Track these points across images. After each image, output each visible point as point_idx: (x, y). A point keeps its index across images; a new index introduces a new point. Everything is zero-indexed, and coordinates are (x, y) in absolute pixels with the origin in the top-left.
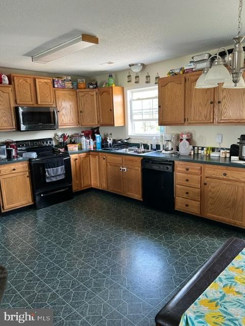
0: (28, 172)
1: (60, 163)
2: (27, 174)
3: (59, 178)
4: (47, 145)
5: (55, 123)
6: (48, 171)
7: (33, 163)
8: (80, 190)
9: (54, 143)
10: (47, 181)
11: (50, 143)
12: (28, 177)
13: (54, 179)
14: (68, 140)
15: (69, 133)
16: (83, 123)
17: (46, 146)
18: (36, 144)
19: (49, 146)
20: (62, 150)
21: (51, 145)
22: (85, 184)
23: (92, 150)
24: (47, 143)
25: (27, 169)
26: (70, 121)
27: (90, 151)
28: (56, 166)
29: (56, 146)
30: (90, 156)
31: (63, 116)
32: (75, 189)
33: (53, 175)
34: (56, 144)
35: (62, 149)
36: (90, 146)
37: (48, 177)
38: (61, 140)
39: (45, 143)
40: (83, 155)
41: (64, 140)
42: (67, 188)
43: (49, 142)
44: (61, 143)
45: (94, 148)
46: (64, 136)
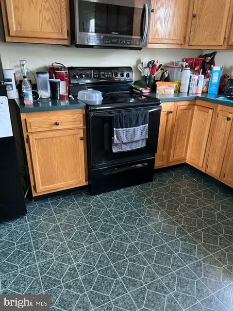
0: (82, 130)
1: (141, 119)
2: (81, 134)
3: (135, 147)
4: (122, 79)
5: (142, 35)
6: (117, 132)
7: (92, 114)
8: (165, 166)
9: (134, 77)
10: (114, 151)
11: (128, 75)
12: (81, 139)
13: (126, 148)
14: (158, 74)
15: (161, 60)
16: (194, 40)
17: (119, 82)
18: (104, 75)
19: (125, 82)
20: (146, 91)
21: (128, 79)
22: (176, 157)
23: (200, 95)
24: (122, 75)
25: (81, 125)
26: (169, 34)
27: (197, 98)
28: (134, 124)
29: (136, 83)
30: (196, 107)
31: (159, 23)
32: (158, 164)
33: (125, 141)
34: (137, 79)
35: (146, 89)
36: (197, 89)
37: (116, 144)
38: (147, 72)
39: (119, 75)
40: (183, 105)
41: (152, 73)
42: (146, 164)
43: (125, 74)
44: (145, 78)
45: (203, 92)
46: (152, 65)
